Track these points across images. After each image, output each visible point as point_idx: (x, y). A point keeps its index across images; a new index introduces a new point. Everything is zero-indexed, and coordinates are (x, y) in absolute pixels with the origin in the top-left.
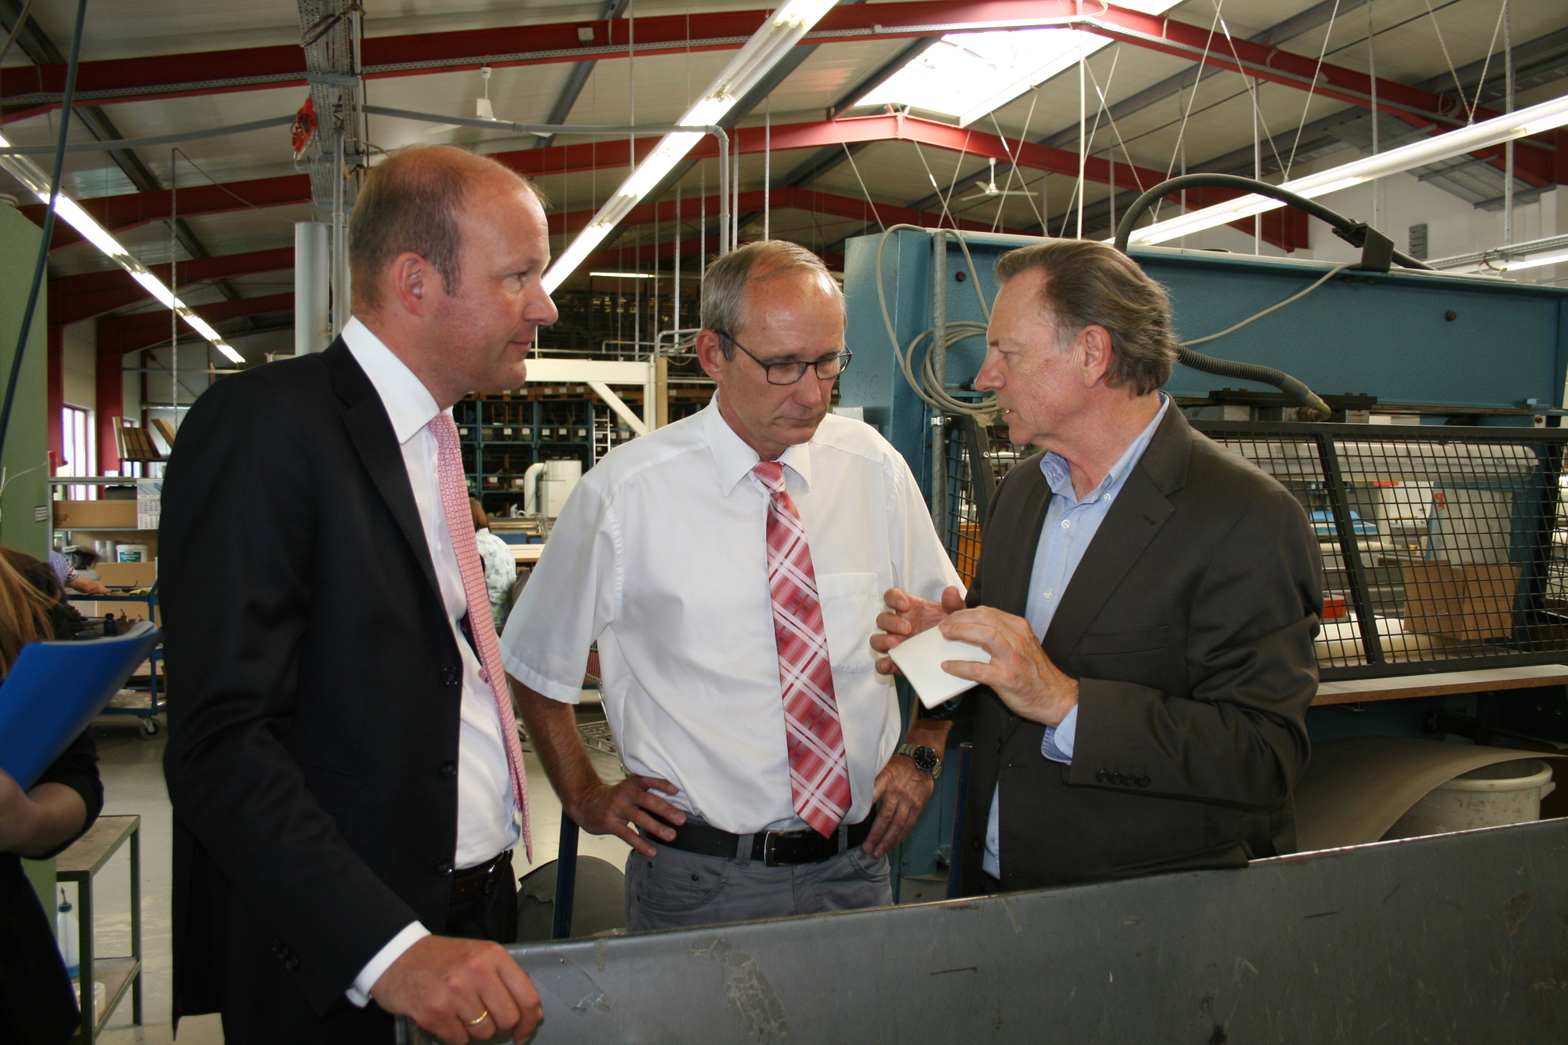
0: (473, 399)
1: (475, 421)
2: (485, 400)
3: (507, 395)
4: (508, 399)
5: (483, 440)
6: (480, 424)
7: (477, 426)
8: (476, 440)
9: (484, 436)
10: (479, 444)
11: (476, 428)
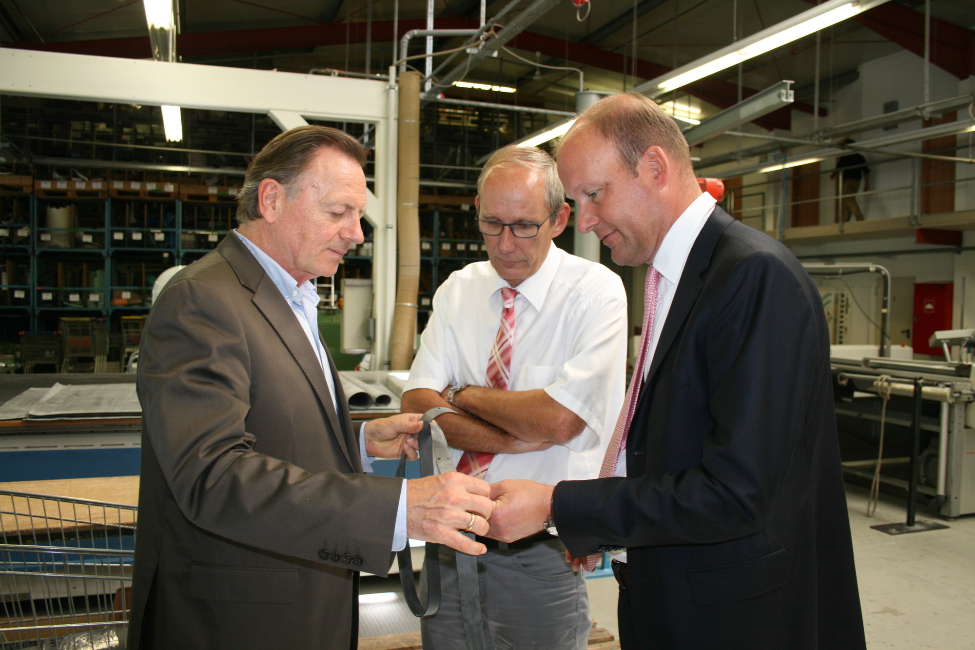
0: (172, 198)
1: (173, 224)
2: (186, 200)
3: (213, 195)
4: (213, 200)
5: (183, 248)
6: (179, 230)
7: (175, 230)
8: (174, 247)
9: (185, 244)
10: (178, 253)
11: (174, 233)
